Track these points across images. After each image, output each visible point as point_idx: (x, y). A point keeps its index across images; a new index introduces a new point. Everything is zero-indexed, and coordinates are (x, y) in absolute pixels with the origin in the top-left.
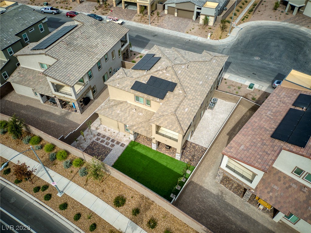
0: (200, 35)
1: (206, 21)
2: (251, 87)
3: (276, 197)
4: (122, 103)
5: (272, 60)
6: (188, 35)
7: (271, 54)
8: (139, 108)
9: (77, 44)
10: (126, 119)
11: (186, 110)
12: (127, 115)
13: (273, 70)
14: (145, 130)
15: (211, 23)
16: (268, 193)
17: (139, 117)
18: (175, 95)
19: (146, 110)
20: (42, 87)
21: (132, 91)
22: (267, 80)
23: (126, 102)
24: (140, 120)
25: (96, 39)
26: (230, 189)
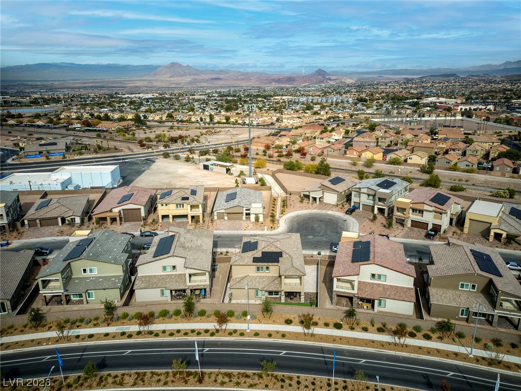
0: (256, 229)
1: (257, 219)
2: (319, 254)
3: (369, 294)
4: (246, 277)
5: (321, 236)
6: (246, 231)
7: (319, 232)
8: (260, 276)
9: (188, 246)
10: (255, 285)
11: (298, 264)
12: (255, 283)
13: (327, 242)
14: (274, 287)
15: (261, 219)
16: (365, 293)
17: (264, 281)
18: (284, 259)
19: (266, 276)
20: (172, 285)
21: (254, 264)
22: (327, 249)
23: (248, 275)
24: (266, 283)
25: (197, 241)
26: (344, 306)
